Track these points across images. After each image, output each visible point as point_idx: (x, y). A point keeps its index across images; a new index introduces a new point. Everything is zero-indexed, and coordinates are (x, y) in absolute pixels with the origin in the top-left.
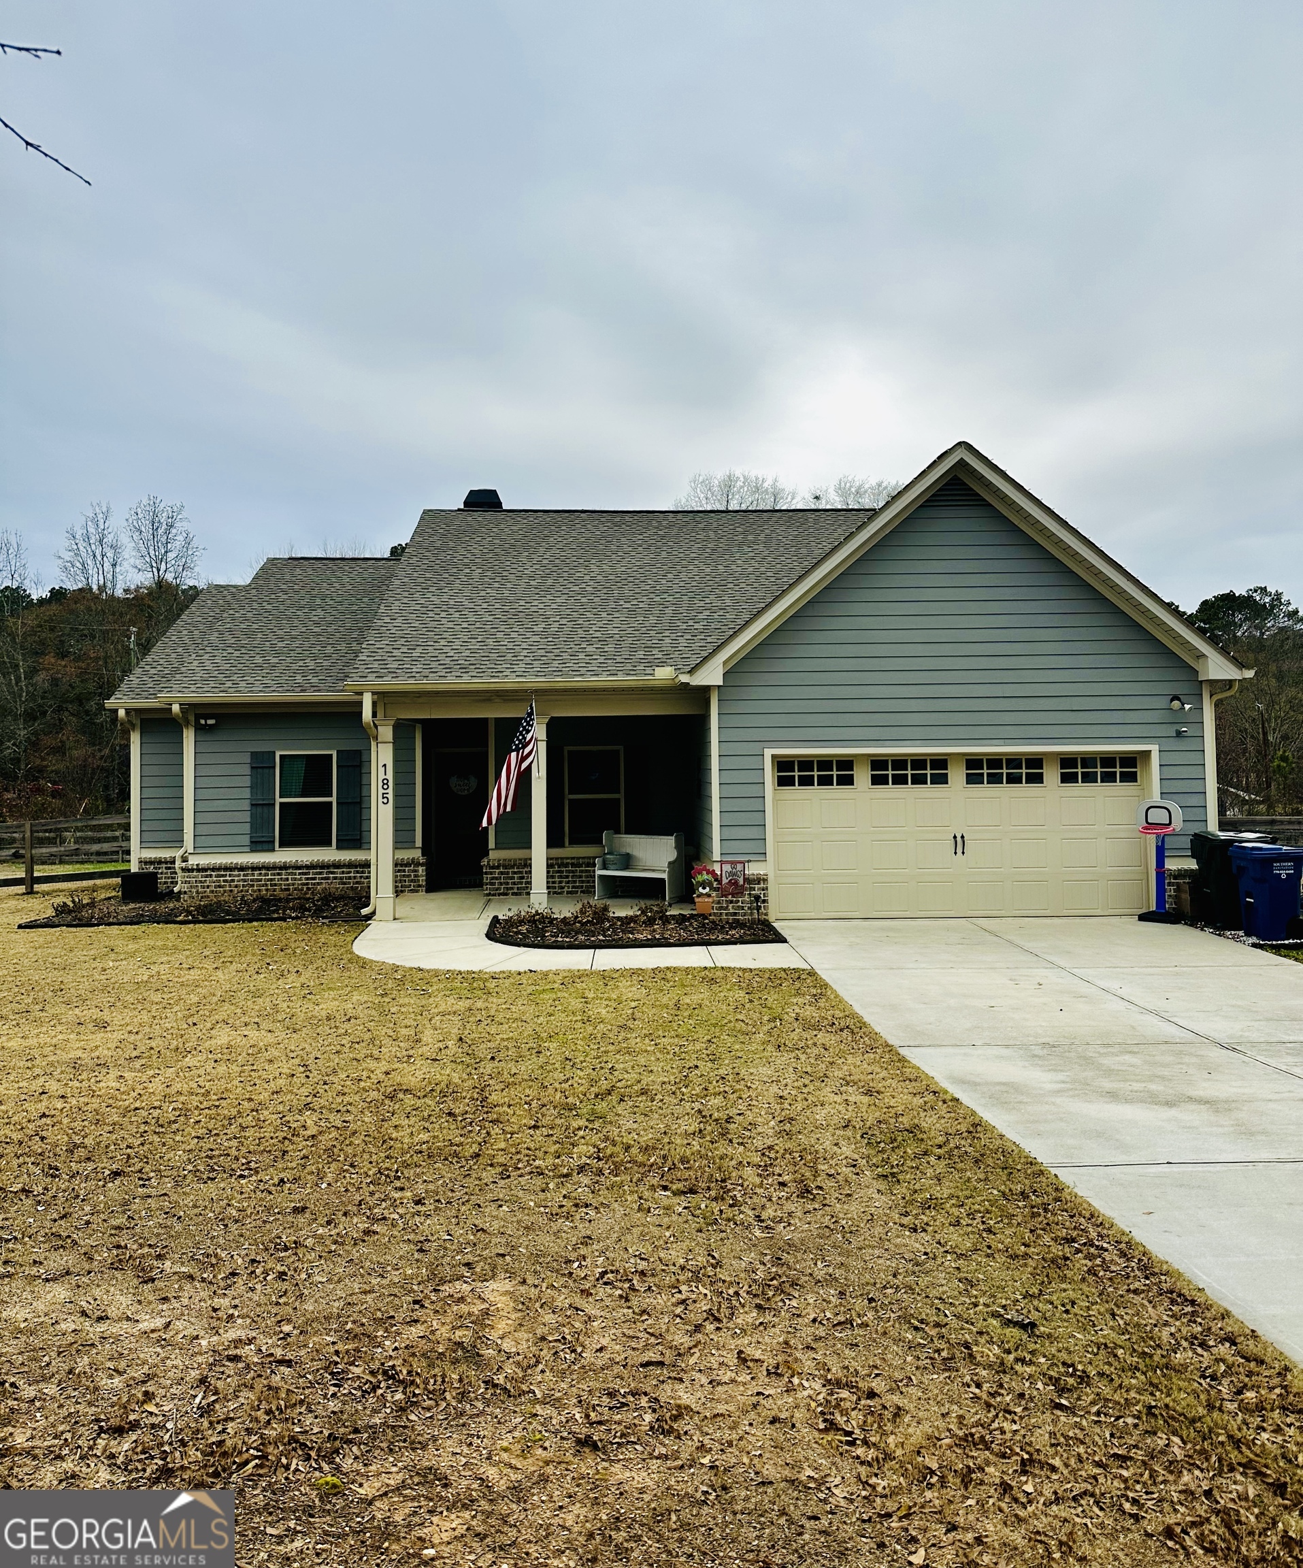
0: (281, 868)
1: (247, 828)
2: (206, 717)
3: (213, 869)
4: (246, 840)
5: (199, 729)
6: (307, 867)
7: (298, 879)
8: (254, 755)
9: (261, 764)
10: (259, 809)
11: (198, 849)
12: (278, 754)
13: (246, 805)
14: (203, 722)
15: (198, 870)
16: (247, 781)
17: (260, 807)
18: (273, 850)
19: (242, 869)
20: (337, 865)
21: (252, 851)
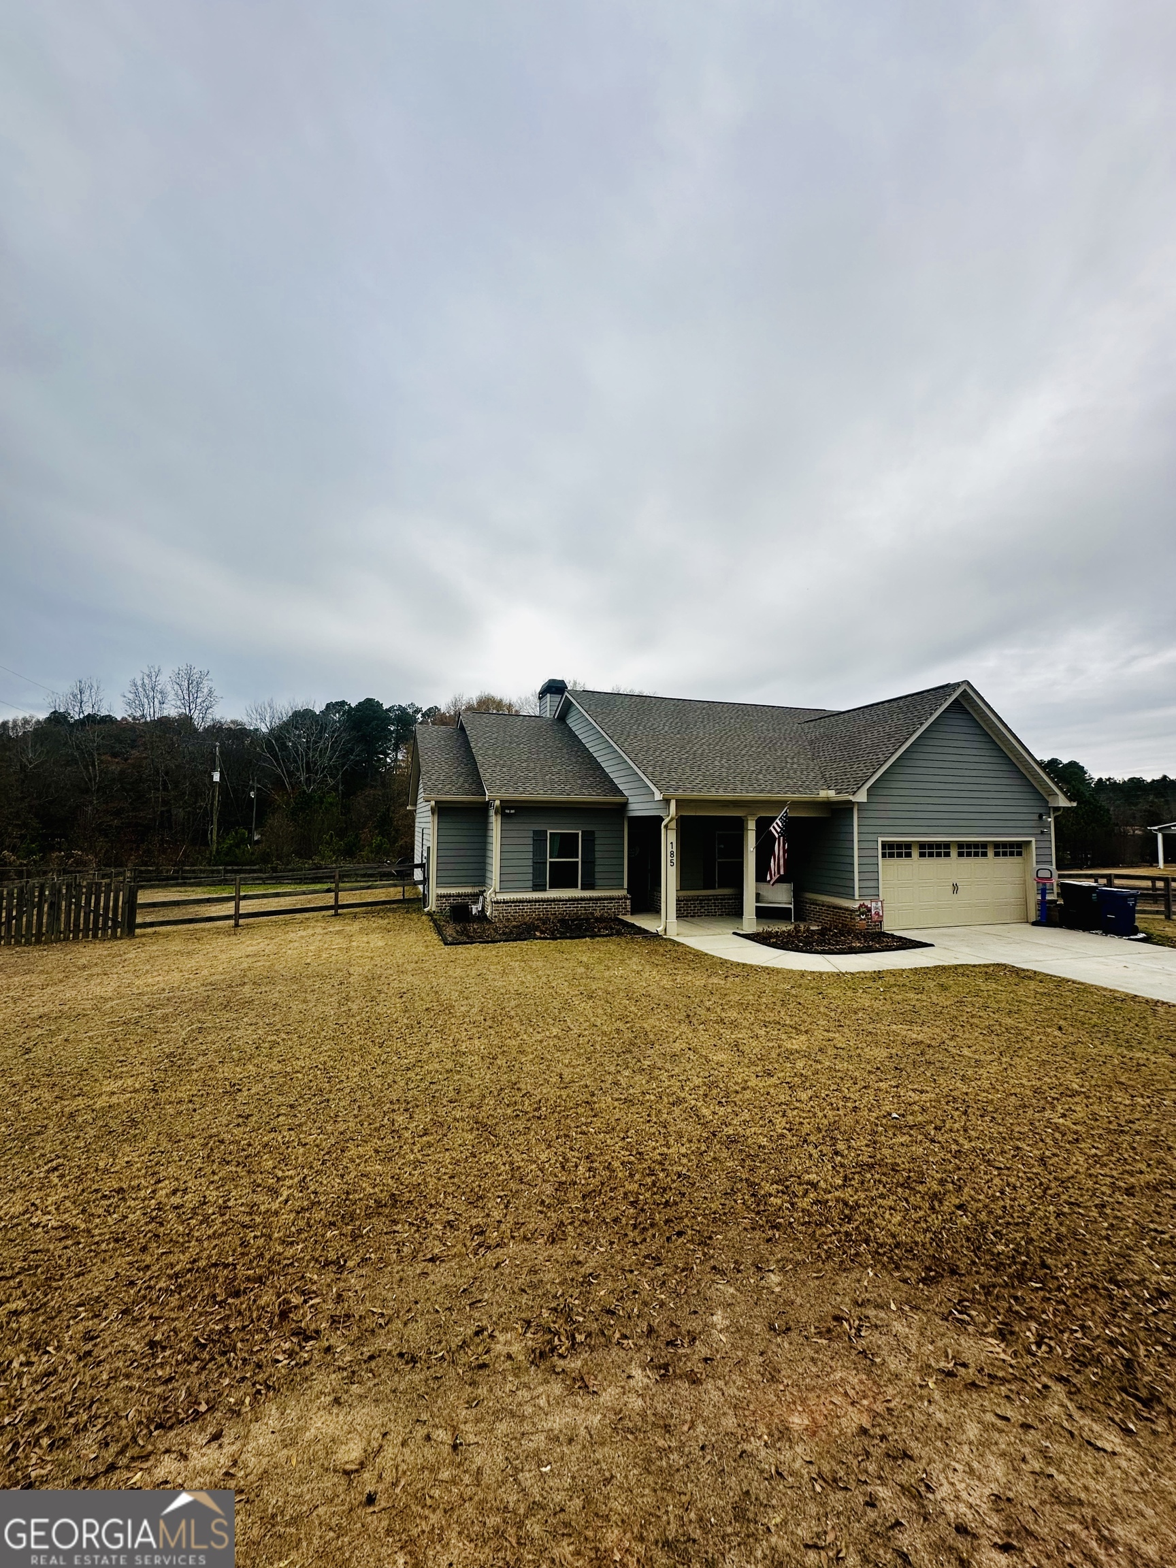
0: (551, 901)
1: (530, 877)
2: (510, 808)
3: (513, 902)
4: (530, 884)
5: (505, 816)
6: (566, 900)
7: (561, 908)
8: (535, 832)
9: (539, 837)
10: (538, 865)
11: (503, 889)
12: (549, 832)
13: (530, 863)
14: (508, 811)
15: (504, 903)
16: (531, 848)
17: (538, 866)
18: (545, 890)
19: (530, 901)
20: (582, 899)
21: (534, 891)
